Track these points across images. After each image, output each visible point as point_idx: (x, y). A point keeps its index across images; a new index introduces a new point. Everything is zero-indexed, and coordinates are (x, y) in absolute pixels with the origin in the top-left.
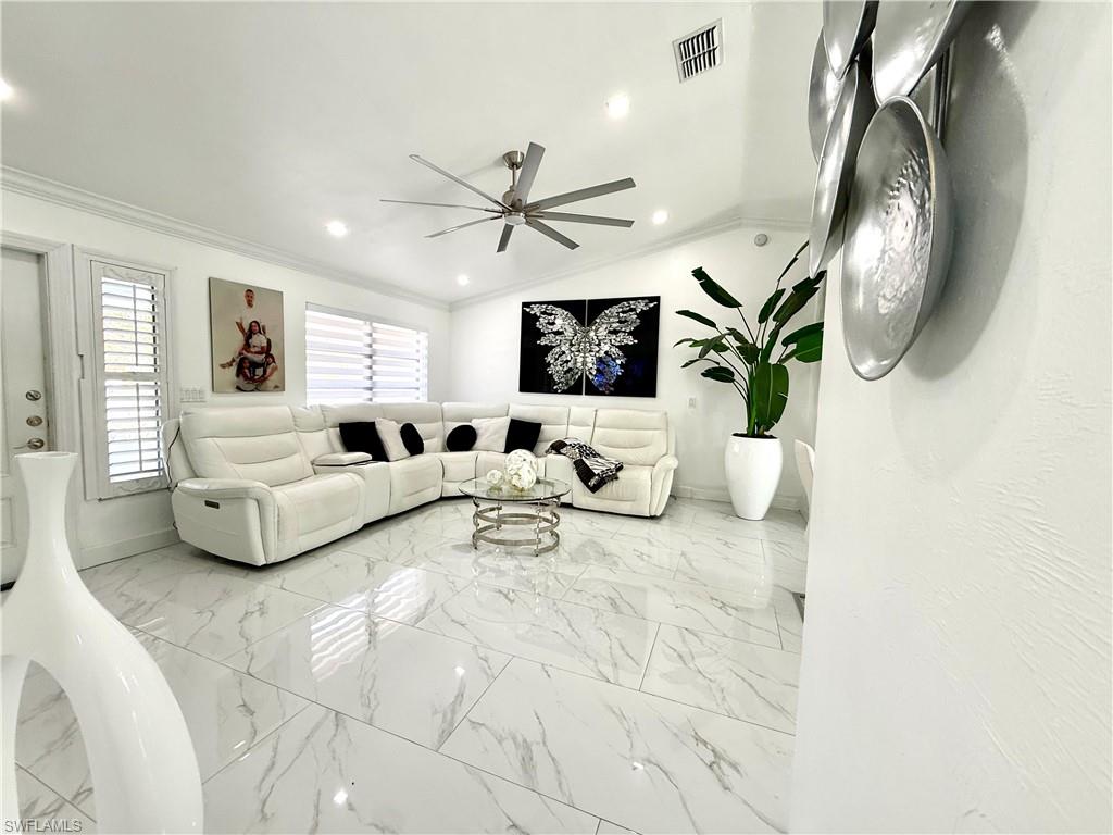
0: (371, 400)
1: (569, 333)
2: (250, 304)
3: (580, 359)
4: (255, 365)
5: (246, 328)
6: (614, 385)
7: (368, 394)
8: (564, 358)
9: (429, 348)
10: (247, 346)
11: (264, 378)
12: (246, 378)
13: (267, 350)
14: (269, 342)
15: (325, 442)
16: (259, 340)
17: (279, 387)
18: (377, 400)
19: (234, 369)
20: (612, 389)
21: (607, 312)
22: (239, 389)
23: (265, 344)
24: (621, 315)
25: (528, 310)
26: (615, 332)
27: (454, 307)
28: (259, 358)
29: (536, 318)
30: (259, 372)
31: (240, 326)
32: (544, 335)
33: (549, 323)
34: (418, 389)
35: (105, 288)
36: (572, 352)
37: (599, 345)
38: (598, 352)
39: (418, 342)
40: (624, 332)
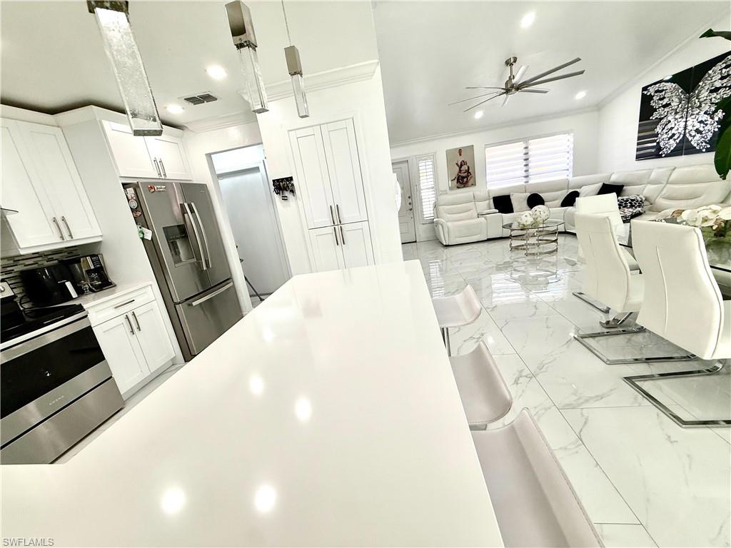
0: (527, 182)
1: (674, 104)
2: (460, 155)
3: (682, 124)
4: (463, 178)
5: (459, 164)
6: (710, 142)
7: (525, 180)
8: (669, 126)
9: (574, 143)
10: (460, 171)
11: (467, 182)
12: (460, 183)
13: (468, 171)
14: (468, 167)
15: (486, 206)
16: (465, 168)
17: (474, 184)
18: (531, 182)
19: (456, 180)
20: (709, 146)
21: (710, 72)
22: (458, 188)
23: (467, 168)
24: (724, 71)
25: (645, 92)
26: (716, 90)
27: (598, 107)
28: (465, 175)
29: (651, 97)
30: (465, 180)
31: (457, 164)
32: (655, 110)
33: (661, 99)
34: (568, 170)
35: (420, 165)
36: (676, 119)
37: (700, 106)
38: (698, 114)
39: (568, 140)
40: (725, 87)
